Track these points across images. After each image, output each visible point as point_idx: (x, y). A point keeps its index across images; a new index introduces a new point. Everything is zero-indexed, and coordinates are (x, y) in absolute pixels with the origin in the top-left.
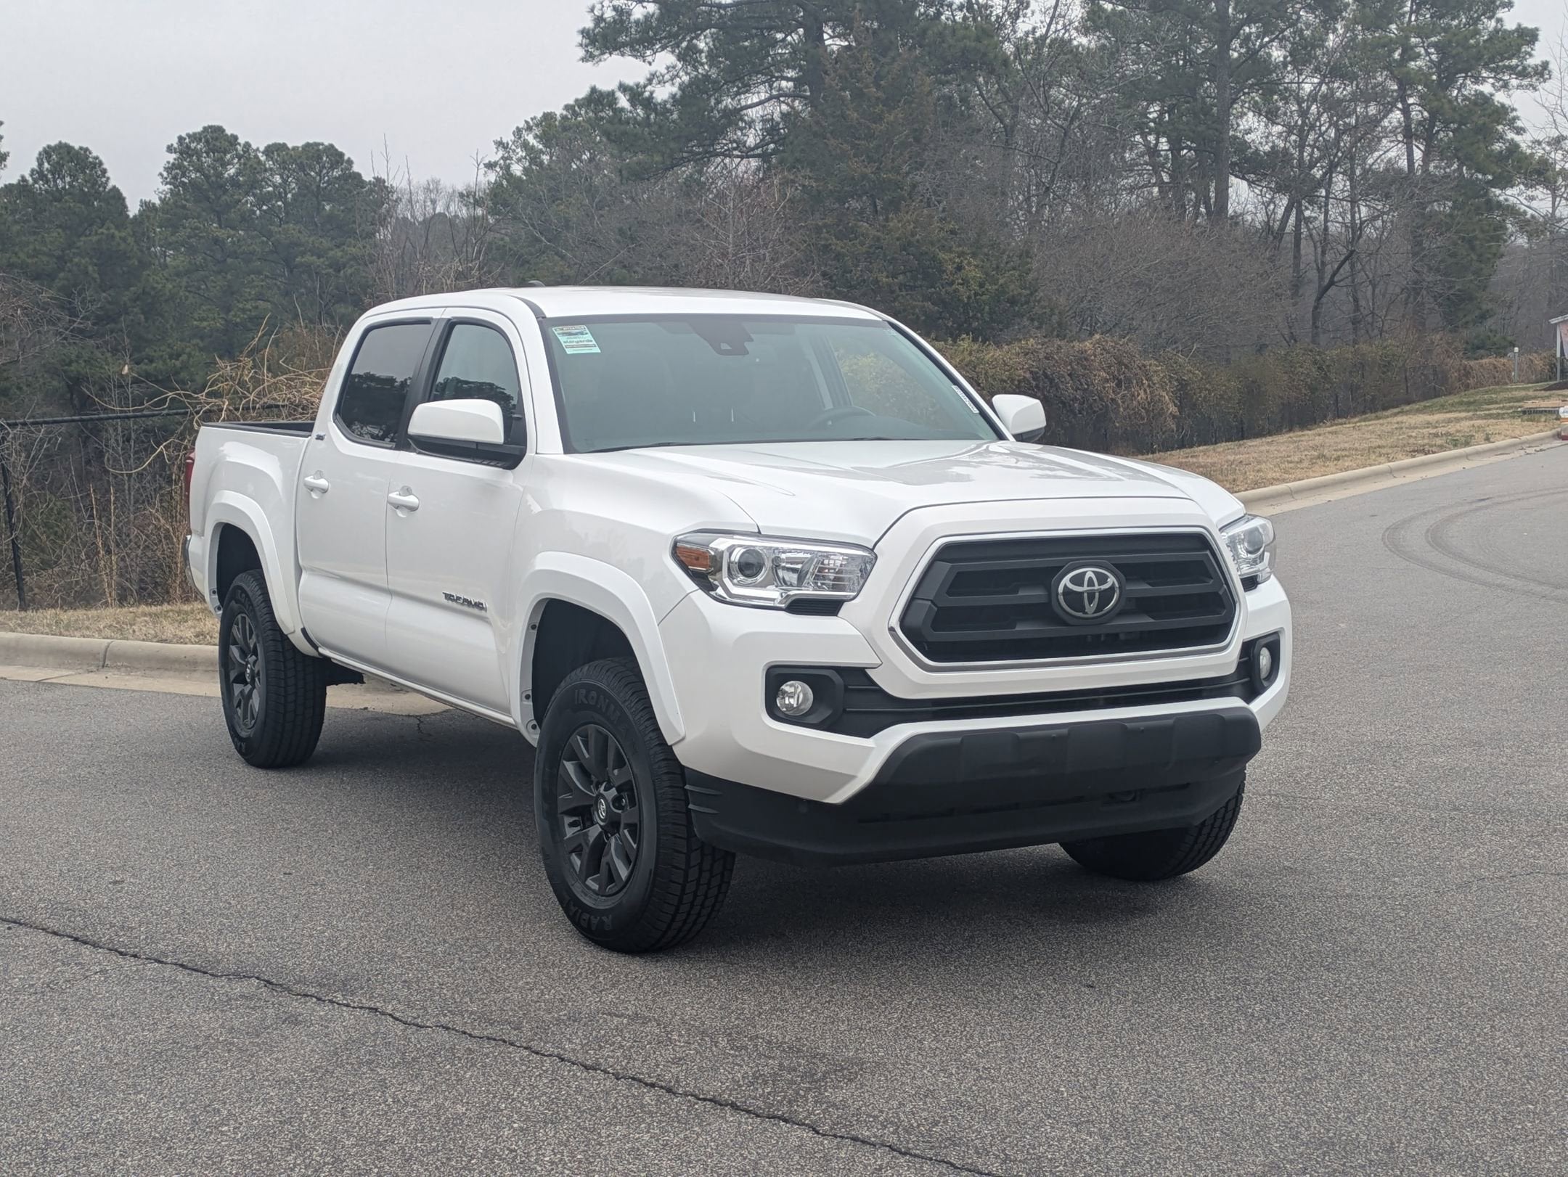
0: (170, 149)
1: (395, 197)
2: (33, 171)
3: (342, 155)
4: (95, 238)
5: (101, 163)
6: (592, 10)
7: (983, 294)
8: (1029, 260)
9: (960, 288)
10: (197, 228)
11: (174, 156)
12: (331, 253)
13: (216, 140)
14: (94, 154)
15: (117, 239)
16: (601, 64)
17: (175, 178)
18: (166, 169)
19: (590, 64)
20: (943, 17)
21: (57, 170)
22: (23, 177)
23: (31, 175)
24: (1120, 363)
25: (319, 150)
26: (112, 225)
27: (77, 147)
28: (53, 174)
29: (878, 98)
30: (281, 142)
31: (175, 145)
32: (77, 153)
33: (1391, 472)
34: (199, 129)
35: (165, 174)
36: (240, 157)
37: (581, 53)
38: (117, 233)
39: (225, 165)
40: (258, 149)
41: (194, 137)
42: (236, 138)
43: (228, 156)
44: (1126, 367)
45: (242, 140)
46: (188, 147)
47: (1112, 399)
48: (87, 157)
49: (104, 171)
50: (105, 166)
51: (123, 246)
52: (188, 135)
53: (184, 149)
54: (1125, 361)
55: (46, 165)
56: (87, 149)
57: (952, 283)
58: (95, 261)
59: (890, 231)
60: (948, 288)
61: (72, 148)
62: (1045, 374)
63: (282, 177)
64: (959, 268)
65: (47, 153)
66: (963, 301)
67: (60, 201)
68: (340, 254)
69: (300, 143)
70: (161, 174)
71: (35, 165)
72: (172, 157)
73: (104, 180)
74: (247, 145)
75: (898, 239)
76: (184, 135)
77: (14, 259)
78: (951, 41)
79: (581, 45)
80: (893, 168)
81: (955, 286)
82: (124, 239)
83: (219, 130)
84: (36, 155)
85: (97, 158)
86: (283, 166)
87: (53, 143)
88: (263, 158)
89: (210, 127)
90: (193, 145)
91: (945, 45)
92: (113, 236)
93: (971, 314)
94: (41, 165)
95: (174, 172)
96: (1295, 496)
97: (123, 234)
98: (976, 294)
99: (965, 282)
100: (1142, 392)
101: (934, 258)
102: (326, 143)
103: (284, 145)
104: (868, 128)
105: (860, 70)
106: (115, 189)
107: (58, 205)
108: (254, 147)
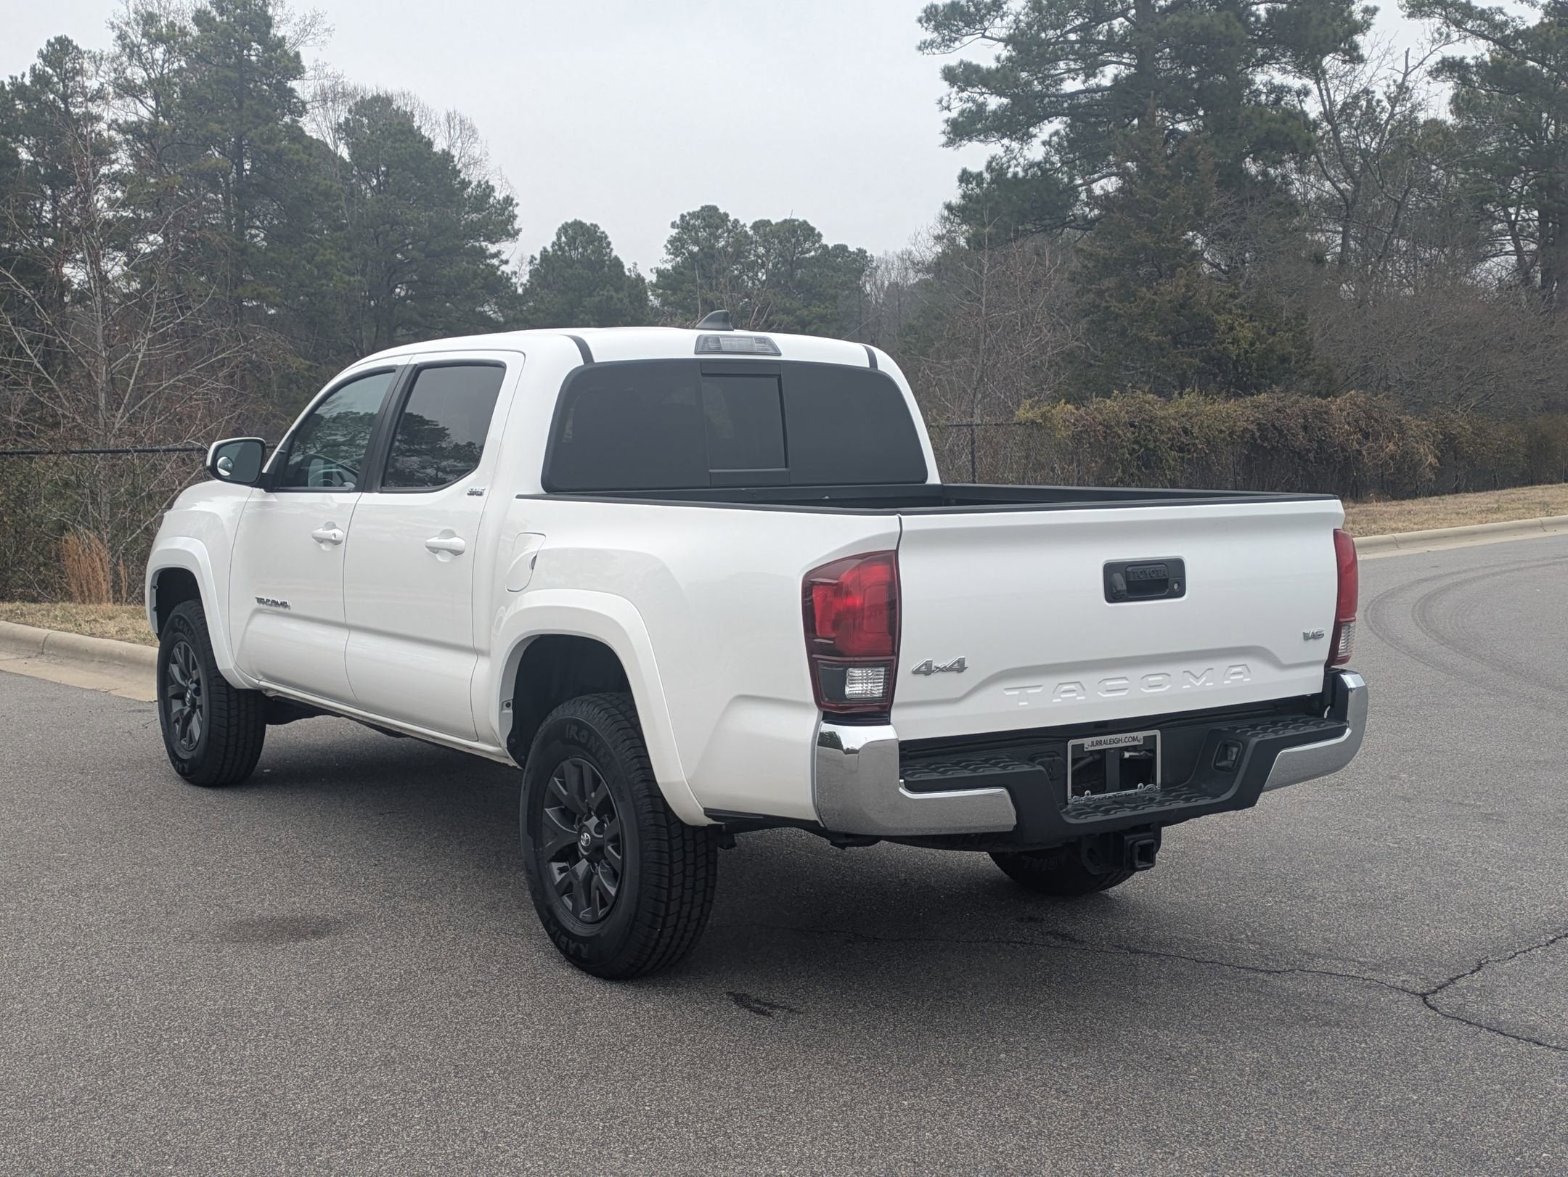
0: (673, 225)
1: (874, 264)
2: (554, 244)
3: (813, 229)
4: (597, 299)
5: (606, 237)
6: (940, 102)
7: (1253, 352)
8: (1303, 321)
9: (1231, 347)
10: (690, 291)
11: (676, 231)
12: (798, 313)
13: (711, 218)
14: (602, 229)
15: (615, 299)
16: (961, 149)
17: (676, 249)
18: (669, 242)
19: (951, 148)
20: (1283, 103)
21: (572, 242)
22: (545, 248)
23: (553, 246)
24: (1370, 417)
25: (794, 225)
26: (612, 288)
27: (588, 224)
28: (569, 246)
29: (1164, 176)
30: (766, 218)
31: (678, 222)
32: (588, 228)
33: (1542, 526)
34: (698, 209)
35: (669, 246)
36: (729, 231)
37: (944, 139)
38: (614, 294)
39: (717, 238)
40: (744, 225)
41: (694, 215)
42: (726, 215)
43: (720, 231)
44: (1376, 421)
45: (731, 218)
46: (688, 223)
47: (1357, 451)
48: (596, 232)
49: (609, 244)
50: (609, 239)
51: (619, 306)
52: (689, 214)
53: (686, 225)
54: (1376, 415)
55: (563, 239)
56: (596, 226)
57: (1223, 342)
58: (597, 318)
59: (1162, 294)
60: (1219, 347)
61: (585, 224)
62: (1273, 425)
63: (764, 247)
64: (1231, 328)
65: (565, 229)
66: (1231, 358)
67: (571, 268)
68: (806, 313)
69: (780, 220)
70: (666, 246)
71: (554, 238)
72: (674, 232)
73: (608, 250)
74: (736, 221)
75: (1170, 301)
76: (685, 213)
77: (519, 316)
78: (1257, 124)
79: (944, 133)
80: (1172, 238)
81: (1224, 345)
82: (621, 300)
83: (715, 209)
84: (556, 230)
85: (603, 233)
86: (766, 241)
87: (570, 221)
88: (751, 233)
89: (706, 207)
90: (692, 222)
91: (1252, 128)
92: (612, 297)
93: (1240, 370)
94: (559, 238)
95: (676, 245)
96: (1400, 545)
97: (620, 296)
98: (1246, 352)
99: (1235, 341)
100: (1391, 445)
101: (1208, 319)
102: (801, 220)
103: (769, 222)
104: (1154, 202)
105: (1150, 150)
106: (617, 258)
107: (570, 271)
108: (742, 223)
